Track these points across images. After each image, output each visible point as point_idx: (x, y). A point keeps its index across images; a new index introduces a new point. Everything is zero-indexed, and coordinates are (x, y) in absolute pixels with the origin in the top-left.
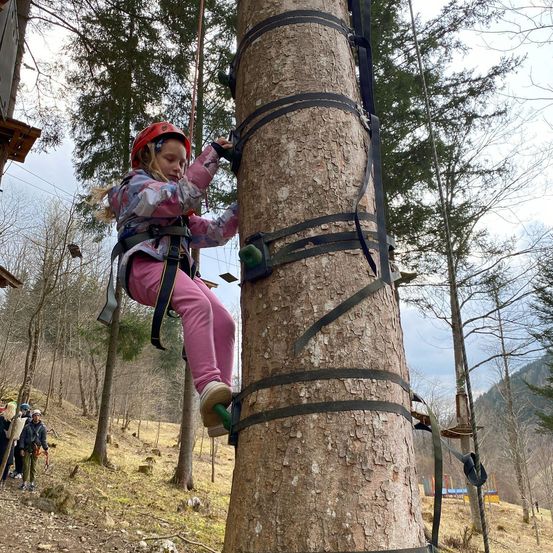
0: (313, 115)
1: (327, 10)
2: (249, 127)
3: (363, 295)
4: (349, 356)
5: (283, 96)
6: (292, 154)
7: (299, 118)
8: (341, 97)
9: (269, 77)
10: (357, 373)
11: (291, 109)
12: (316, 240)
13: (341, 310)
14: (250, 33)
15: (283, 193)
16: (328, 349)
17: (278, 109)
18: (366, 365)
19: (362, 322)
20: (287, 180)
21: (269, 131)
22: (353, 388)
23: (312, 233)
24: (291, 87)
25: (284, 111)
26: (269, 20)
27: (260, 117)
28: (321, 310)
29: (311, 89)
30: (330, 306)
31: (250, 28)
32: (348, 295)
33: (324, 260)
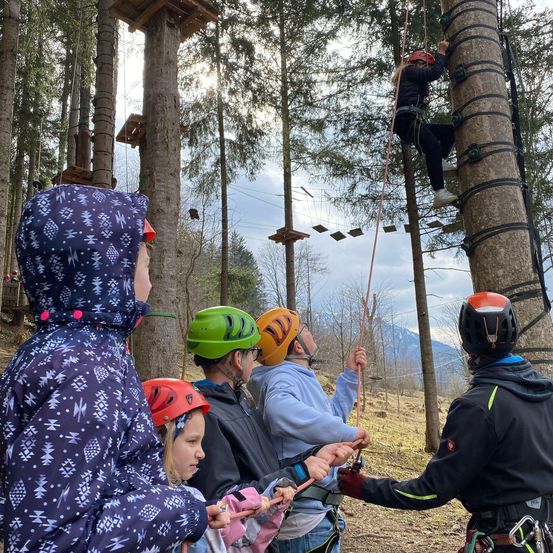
0: (511, 236)
1: (511, 177)
2: (478, 239)
3: (539, 318)
4: (535, 343)
5: (495, 225)
6: (503, 254)
7: (504, 236)
8: (522, 224)
9: (487, 214)
10: (540, 350)
11: (501, 232)
12: (518, 294)
13: (531, 324)
14: (474, 188)
15: (500, 272)
16: (527, 340)
17: (493, 232)
18: (543, 346)
19: (540, 329)
20: (502, 267)
21: (490, 242)
22: (539, 355)
23: (516, 291)
24: (498, 221)
25: (497, 233)
26: (484, 184)
27: (484, 235)
28: (523, 324)
29: (508, 222)
30: (526, 323)
31: (473, 185)
32: (534, 318)
33: (522, 303)
